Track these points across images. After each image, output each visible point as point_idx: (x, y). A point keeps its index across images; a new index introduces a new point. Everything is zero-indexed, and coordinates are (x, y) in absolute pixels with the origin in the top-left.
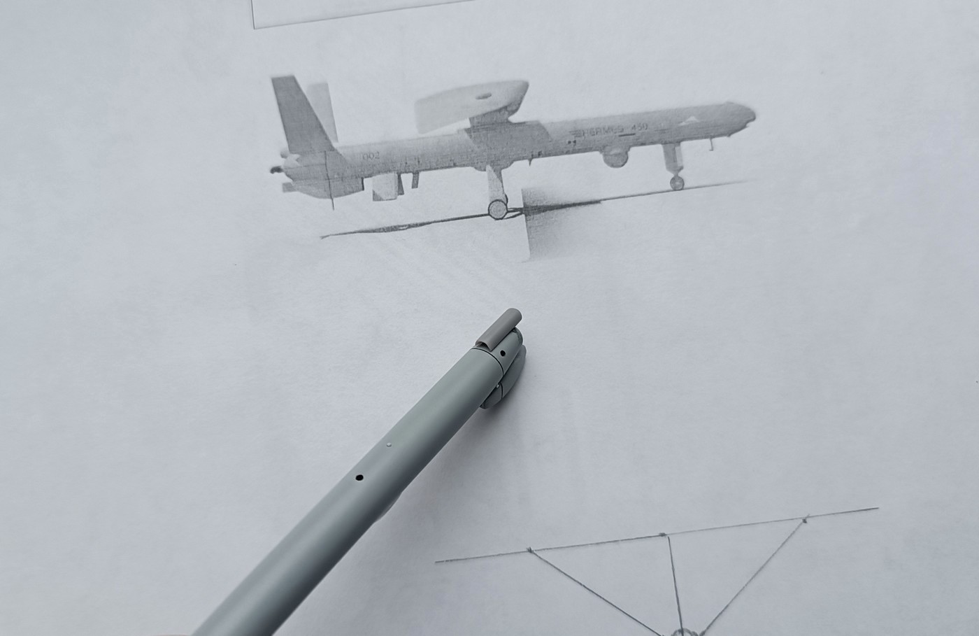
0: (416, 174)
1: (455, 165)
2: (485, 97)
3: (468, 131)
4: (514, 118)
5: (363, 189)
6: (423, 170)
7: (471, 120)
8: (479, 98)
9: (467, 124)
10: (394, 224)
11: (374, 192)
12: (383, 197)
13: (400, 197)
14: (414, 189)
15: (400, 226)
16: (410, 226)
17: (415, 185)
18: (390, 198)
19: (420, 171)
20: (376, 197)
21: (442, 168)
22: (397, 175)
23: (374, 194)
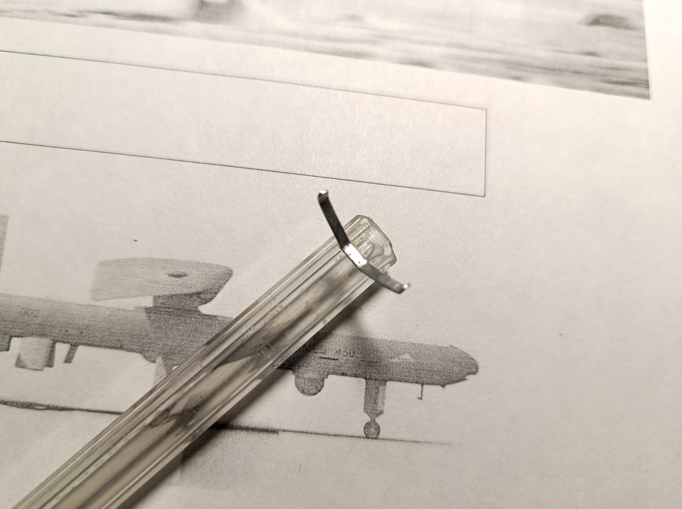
0: (74, 346)
1: (121, 348)
2: (178, 276)
3: (148, 310)
4: (205, 309)
5: (8, 350)
6: (84, 344)
7: (156, 298)
8: (172, 275)
9: (149, 302)
10: (30, 400)
11: (19, 355)
12: (28, 364)
13: (47, 369)
14: (67, 364)
15: (36, 405)
16: (48, 408)
17: (68, 360)
18: (35, 367)
19: (81, 344)
20: (19, 364)
21: (106, 347)
22: (51, 342)
23: (18, 359)
